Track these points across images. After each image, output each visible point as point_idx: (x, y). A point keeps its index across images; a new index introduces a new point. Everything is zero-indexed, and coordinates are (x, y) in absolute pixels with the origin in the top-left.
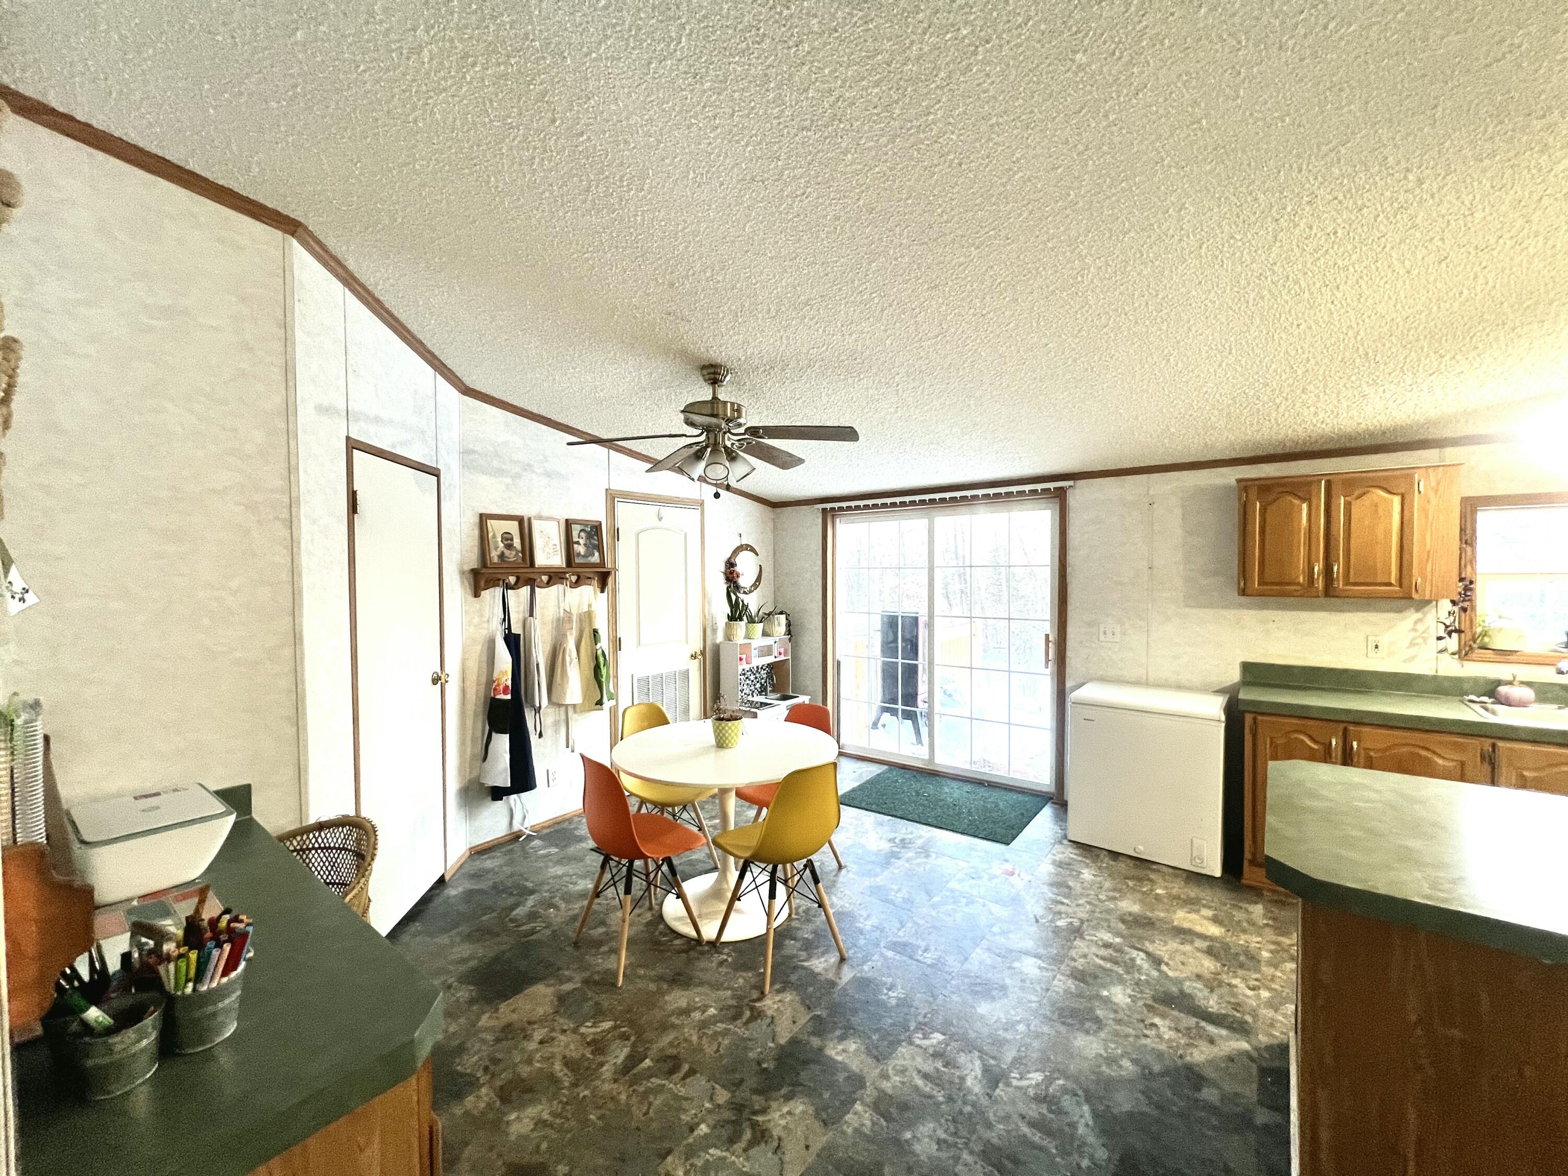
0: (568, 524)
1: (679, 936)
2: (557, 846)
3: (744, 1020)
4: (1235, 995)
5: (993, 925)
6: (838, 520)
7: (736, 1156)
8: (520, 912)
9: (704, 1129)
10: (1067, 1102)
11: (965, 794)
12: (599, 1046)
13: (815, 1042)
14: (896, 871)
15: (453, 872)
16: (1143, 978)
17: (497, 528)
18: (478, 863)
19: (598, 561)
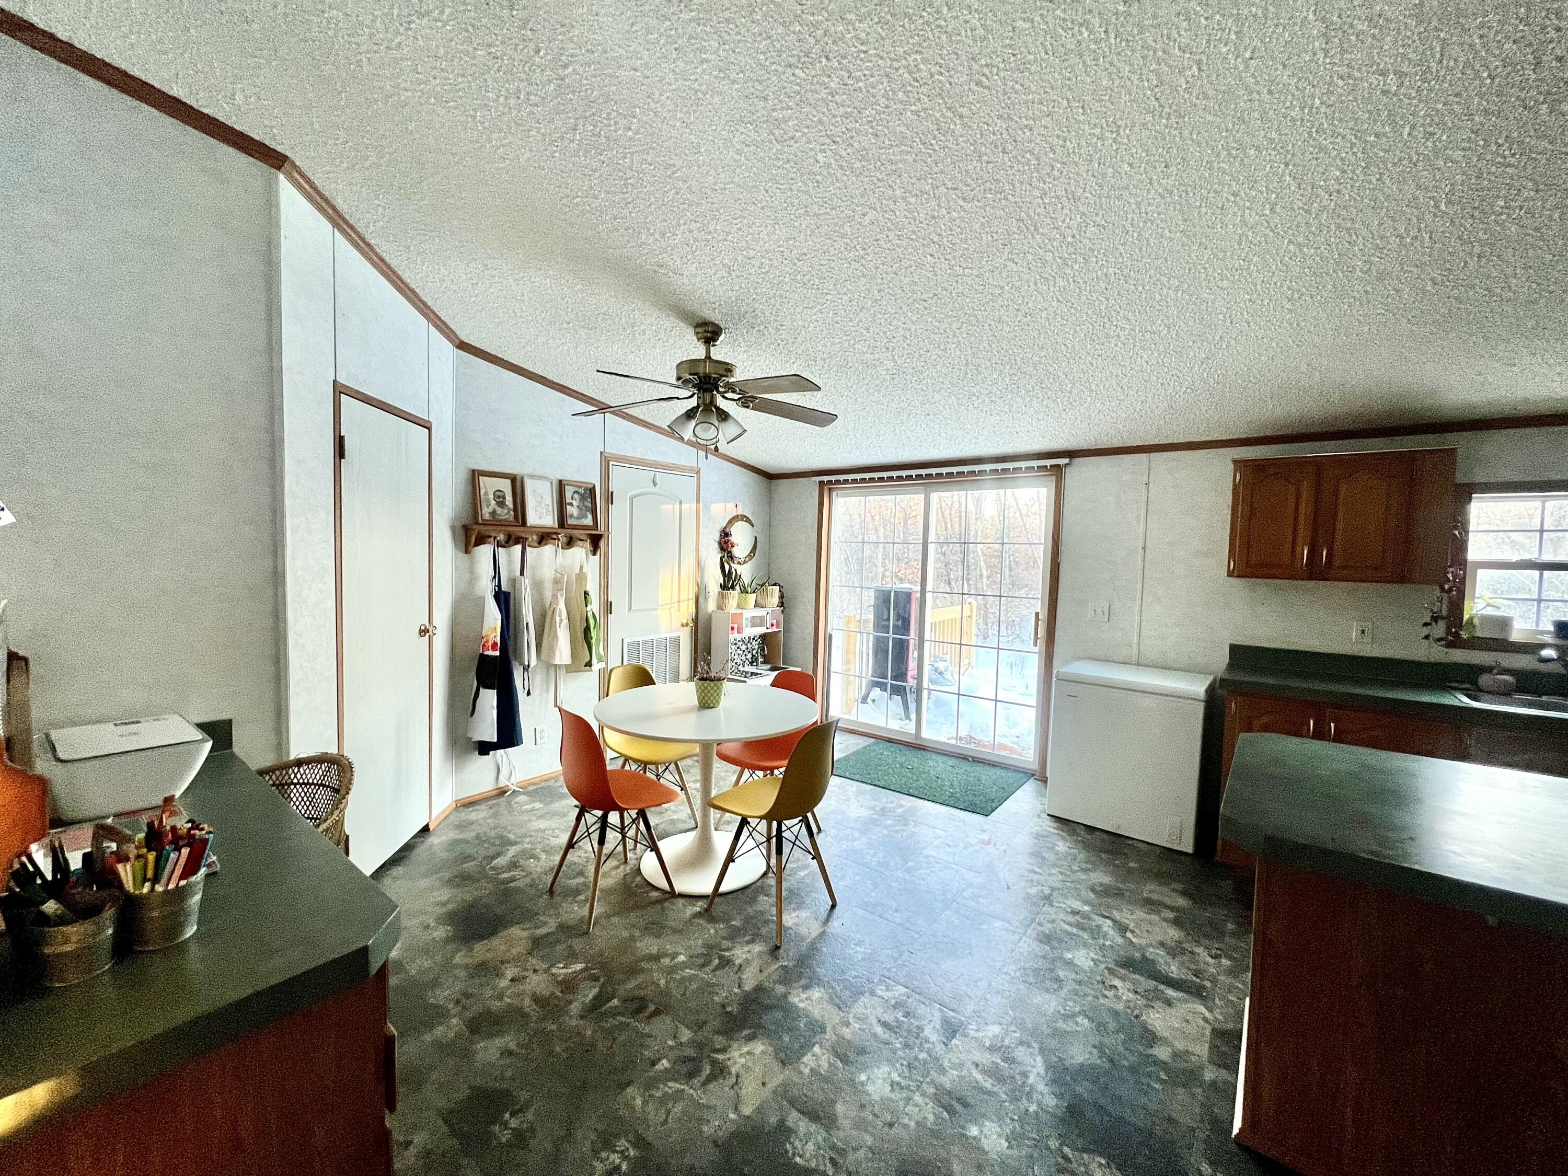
0: (561, 485)
1: (657, 889)
2: (541, 801)
3: (712, 967)
4: (1196, 962)
5: (964, 890)
6: (835, 493)
7: (694, 1090)
8: (501, 861)
9: (665, 1063)
10: (1021, 1053)
11: (948, 768)
12: (569, 985)
13: (780, 989)
14: (873, 837)
15: (438, 822)
16: (1108, 943)
17: (488, 486)
18: (463, 814)
19: (591, 524)
